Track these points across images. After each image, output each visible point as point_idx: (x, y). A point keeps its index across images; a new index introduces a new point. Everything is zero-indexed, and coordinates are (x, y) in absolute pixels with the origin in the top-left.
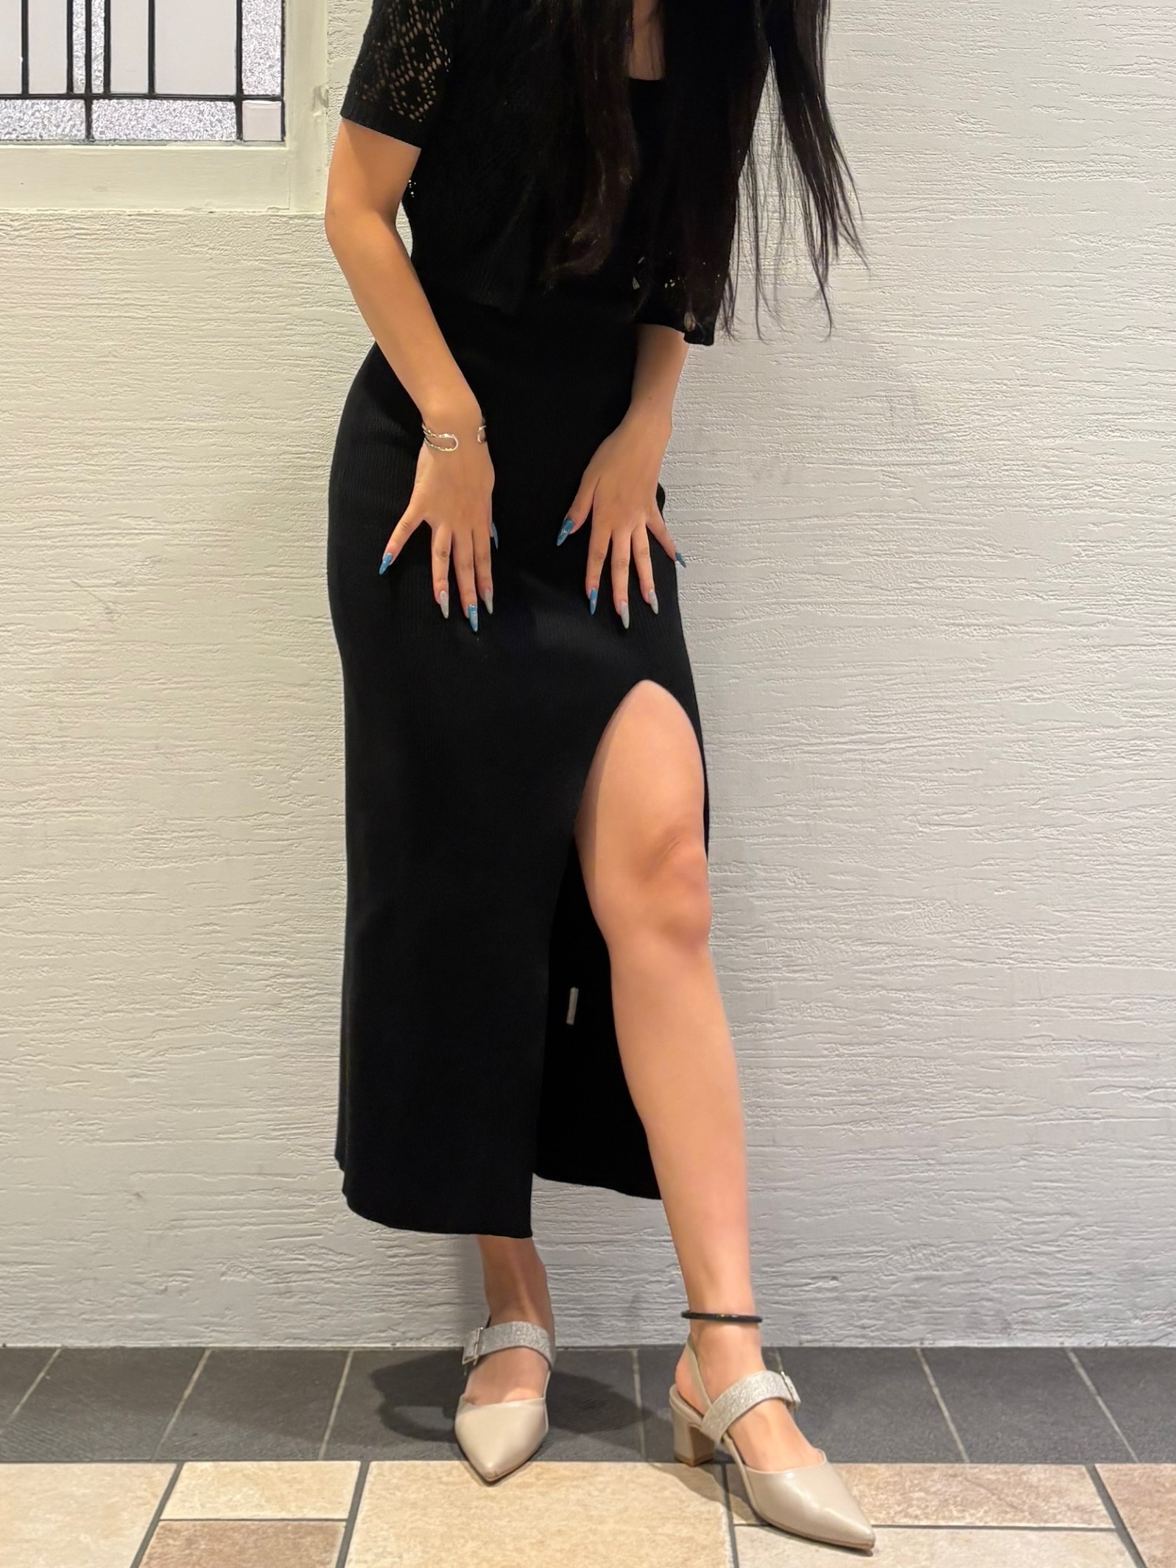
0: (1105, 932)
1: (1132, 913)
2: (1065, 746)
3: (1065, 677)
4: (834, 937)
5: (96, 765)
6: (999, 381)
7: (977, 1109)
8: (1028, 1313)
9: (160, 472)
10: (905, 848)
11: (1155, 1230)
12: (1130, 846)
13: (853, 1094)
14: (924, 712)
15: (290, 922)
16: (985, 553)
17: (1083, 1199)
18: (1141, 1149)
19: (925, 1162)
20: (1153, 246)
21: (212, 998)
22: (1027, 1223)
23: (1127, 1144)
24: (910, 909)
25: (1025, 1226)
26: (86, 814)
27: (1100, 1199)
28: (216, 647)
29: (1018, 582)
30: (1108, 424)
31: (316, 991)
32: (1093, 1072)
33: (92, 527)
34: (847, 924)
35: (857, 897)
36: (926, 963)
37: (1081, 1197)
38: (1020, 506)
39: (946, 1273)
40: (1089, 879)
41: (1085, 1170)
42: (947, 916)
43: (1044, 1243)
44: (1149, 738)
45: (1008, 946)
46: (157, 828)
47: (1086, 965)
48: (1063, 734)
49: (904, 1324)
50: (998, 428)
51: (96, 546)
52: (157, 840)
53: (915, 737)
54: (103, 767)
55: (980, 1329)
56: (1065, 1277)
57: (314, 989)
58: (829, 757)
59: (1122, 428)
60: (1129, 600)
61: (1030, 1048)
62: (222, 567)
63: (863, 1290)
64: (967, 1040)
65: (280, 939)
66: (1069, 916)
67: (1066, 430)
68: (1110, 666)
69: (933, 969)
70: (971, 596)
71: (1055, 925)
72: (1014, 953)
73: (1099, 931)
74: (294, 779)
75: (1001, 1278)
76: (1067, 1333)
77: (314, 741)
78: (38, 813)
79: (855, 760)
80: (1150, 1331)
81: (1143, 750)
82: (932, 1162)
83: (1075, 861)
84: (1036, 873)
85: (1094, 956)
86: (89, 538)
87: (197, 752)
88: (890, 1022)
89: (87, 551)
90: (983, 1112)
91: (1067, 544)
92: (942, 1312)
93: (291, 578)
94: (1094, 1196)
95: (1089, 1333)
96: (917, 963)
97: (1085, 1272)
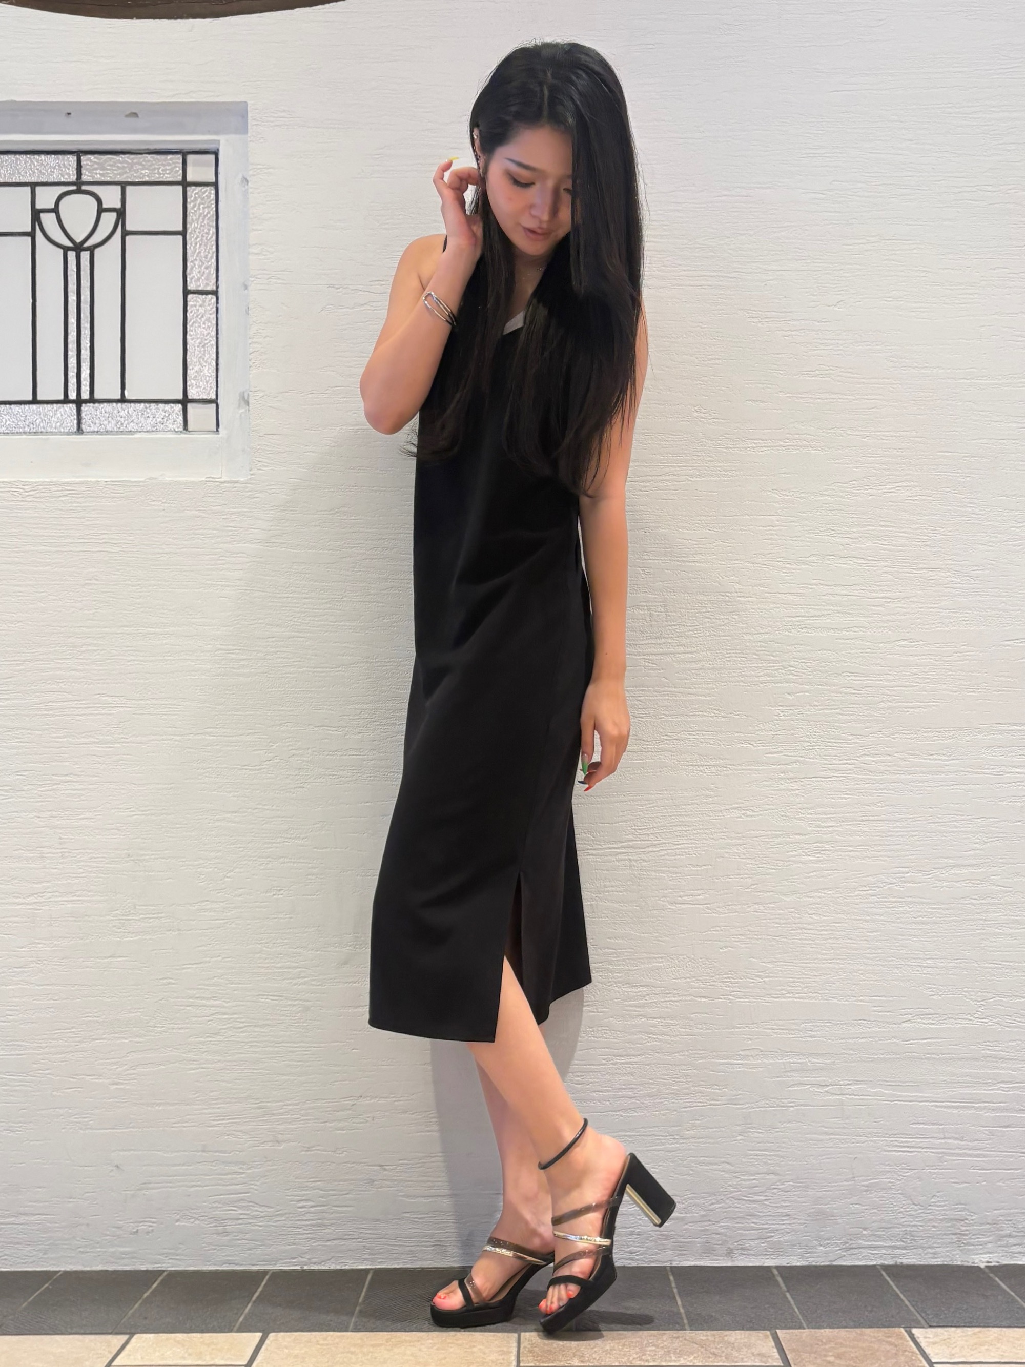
0: (797, 976)
1: (815, 963)
2: (770, 848)
3: (769, 800)
4: (610, 982)
5: (86, 868)
6: (724, 594)
7: (708, 1100)
8: (744, 1243)
9: (129, 663)
10: (659, 920)
11: (833, 1184)
12: (813, 916)
13: (623, 1090)
14: (671, 826)
15: (225, 977)
16: (713, 715)
17: (783, 1163)
18: (823, 1128)
19: (672, 1137)
20: (830, 499)
21: (169, 1029)
22: (744, 1180)
23: (813, 1124)
24: (662, 962)
25: (743, 1182)
26: (79, 902)
27: (795, 1163)
28: (170, 786)
29: (736, 735)
30: (799, 623)
31: (245, 1024)
32: (789, 1074)
33: (81, 702)
34: (619, 973)
35: (626, 954)
36: (674, 999)
37: (782, 1161)
38: (738, 682)
39: (688, 1215)
40: (785, 940)
41: (784, 1143)
42: (687, 967)
43: (755, 1194)
44: (827, 842)
45: (729, 986)
46: (129, 911)
47: (783, 1000)
48: (767, 840)
49: (659, 1250)
50: (723, 627)
51: (84, 715)
52: (130, 920)
53: (665, 843)
54: (90, 870)
55: (712, 1254)
56: (770, 1218)
57: (243, 1022)
58: (606, 858)
59: (808, 626)
60: (813, 746)
61: (746, 1057)
62: (174, 729)
63: (631, 1227)
64: (701, 1052)
65: (219, 988)
66: (772, 966)
67: (769, 628)
68: (799, 792)
69: (678, 1004)
70: (704, 744)
71: (762, 972)
72: (734, 991)
73: (793, 976)
74: (227, 877)
75: (725, 1218)
76: (772, 1257)
77: (243, 851)
78: (45, 902)
79: (625, 860)
80: (831, 1254)
81: (823, 850)
82: (677, 1137)
83: (775, 927)
84: (749, 937)
85: (789, 993)
86: (80, 710)
87: (157, 859)
88: (649, 1040)
89: (78, 718)
90: (713, 1102)
91: (770, 708)
92: (685, 1242)
93: (225, 736)
94: (790, 1161)
95: (788, 1256)
96: (667, 999)
97: (784, 1214)
